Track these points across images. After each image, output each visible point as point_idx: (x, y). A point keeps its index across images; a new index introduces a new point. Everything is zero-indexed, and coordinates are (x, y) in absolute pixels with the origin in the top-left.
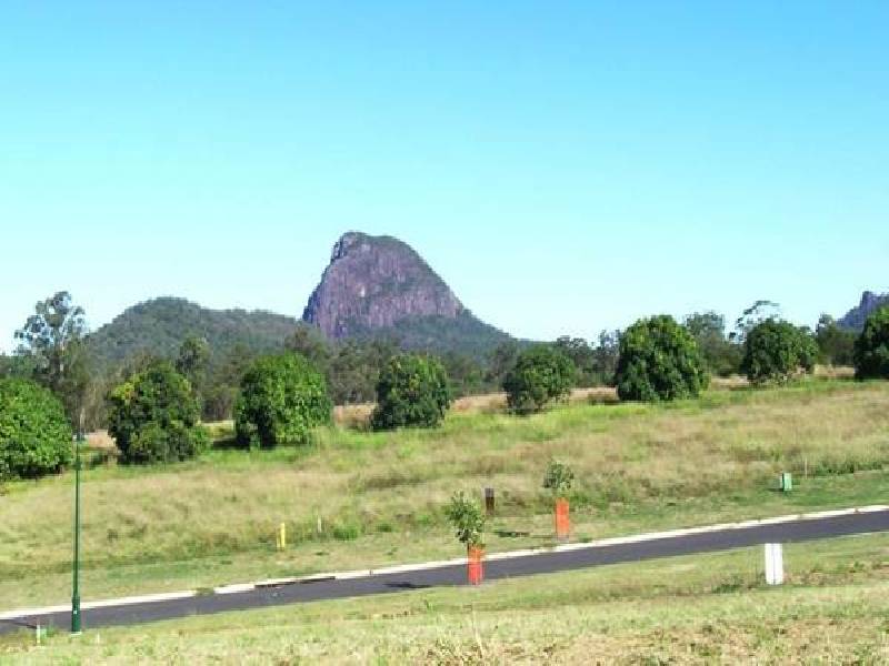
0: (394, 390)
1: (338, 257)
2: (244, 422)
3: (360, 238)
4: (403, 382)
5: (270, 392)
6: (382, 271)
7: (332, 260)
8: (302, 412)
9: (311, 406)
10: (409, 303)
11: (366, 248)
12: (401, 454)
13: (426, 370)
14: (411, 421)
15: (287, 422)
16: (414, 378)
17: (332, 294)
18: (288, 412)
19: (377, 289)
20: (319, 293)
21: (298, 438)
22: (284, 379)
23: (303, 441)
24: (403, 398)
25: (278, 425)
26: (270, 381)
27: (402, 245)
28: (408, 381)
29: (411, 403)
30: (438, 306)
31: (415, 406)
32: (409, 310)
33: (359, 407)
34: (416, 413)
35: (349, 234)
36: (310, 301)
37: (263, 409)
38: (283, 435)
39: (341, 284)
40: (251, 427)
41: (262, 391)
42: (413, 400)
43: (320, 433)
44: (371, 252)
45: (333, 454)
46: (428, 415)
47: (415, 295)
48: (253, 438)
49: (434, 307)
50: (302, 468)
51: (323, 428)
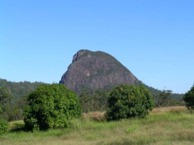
0: (119, 101)
1: (76, 60)
2: (29, 118)
3: (87, 52)
4: (125, 97)
5: (45, 102)
6: (98, 66)
7: (73, 62)
8: (65, 112)
9: (70, 109)
10: (111, 78)
11: (89, 56)
12: (127, 130)
13: (139, 92)
14: (129, 116)
15: (55, 117)
16: (131, 95)
17: (73, 75)
18: (56, 112)
19: (96, 73)
20: (66, 75)
21: (63, 125)
22: (54, 96)
23: (66, 126)
24: (125, 104)
25: (50, 118)
26: (45, 97)
27: (107, 55)
28: (127, 97)
29: (129, 107)
30: (125, 79)
31: (132, 109)
32: (111, 81)
33: (95, 112)
34: (133, 112)
35: (81, 51)
36: (62, 78)
37: (41, 111)
38: (53, 124)
39: (77, 71)
40: (34, 120)
41: (41, 102)
42: (131, 105)
43: (76, 122)
44: (92, 58)
45: (84, 132)
46: (140, 113)
47: (114, 75)
48: (35, 125)
49: (123, 80)
50: (65, 139)
51: (77, 120)
